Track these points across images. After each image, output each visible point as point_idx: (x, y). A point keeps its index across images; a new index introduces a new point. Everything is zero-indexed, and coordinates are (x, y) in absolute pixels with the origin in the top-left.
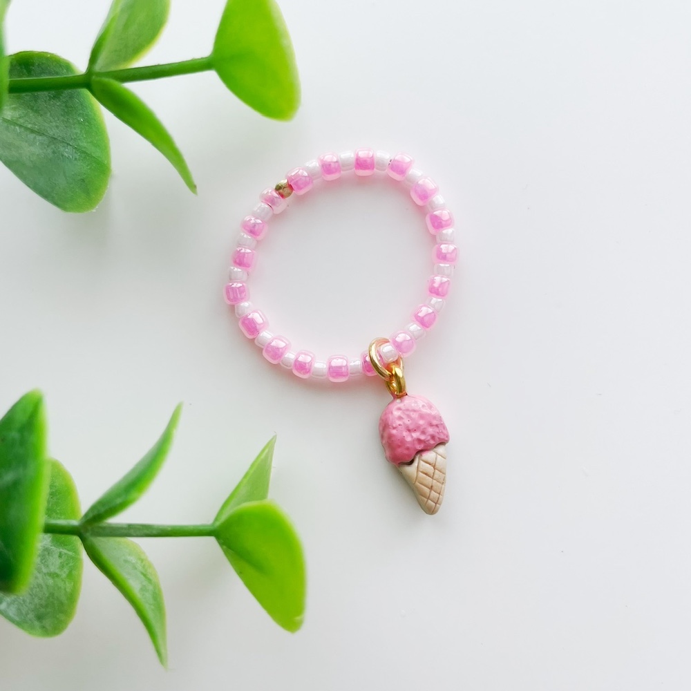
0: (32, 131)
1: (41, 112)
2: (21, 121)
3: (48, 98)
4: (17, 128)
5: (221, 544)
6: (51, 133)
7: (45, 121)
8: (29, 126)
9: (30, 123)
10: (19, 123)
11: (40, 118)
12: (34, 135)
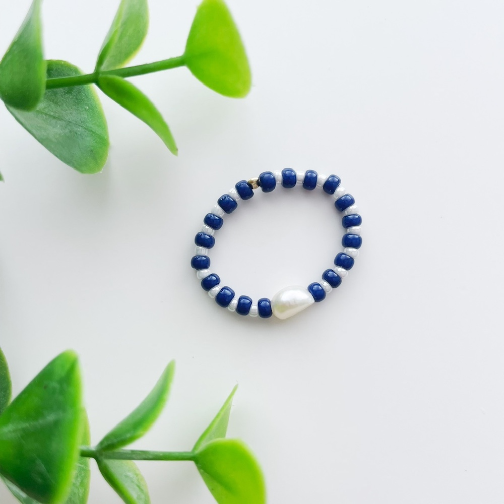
0: (54, 118)
1: (59, 104)
2: (46, 110)
3: (64, 93)
4: (44, 115)
5: (199, 468)
6: (67, 118)
7: (62, 109)
8: (52, 114)
9: (52, 112)
10: (44, 112)
11: (58, 107)
12: (56, 120)
